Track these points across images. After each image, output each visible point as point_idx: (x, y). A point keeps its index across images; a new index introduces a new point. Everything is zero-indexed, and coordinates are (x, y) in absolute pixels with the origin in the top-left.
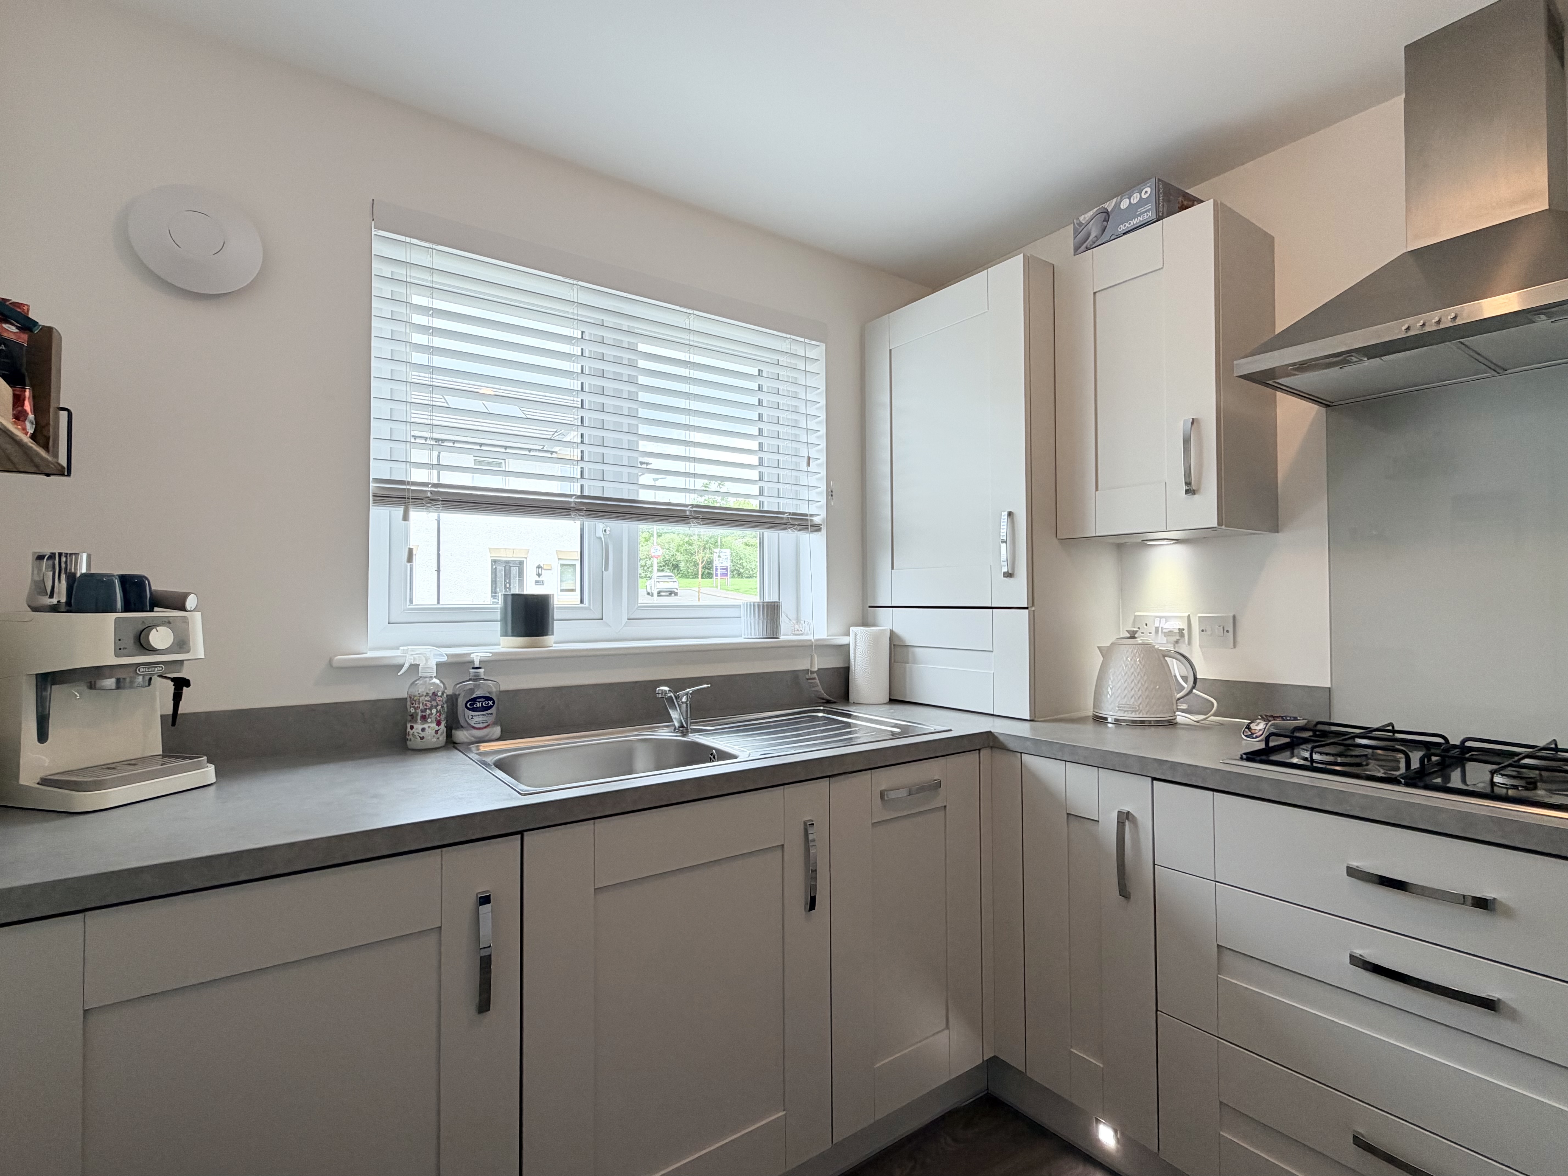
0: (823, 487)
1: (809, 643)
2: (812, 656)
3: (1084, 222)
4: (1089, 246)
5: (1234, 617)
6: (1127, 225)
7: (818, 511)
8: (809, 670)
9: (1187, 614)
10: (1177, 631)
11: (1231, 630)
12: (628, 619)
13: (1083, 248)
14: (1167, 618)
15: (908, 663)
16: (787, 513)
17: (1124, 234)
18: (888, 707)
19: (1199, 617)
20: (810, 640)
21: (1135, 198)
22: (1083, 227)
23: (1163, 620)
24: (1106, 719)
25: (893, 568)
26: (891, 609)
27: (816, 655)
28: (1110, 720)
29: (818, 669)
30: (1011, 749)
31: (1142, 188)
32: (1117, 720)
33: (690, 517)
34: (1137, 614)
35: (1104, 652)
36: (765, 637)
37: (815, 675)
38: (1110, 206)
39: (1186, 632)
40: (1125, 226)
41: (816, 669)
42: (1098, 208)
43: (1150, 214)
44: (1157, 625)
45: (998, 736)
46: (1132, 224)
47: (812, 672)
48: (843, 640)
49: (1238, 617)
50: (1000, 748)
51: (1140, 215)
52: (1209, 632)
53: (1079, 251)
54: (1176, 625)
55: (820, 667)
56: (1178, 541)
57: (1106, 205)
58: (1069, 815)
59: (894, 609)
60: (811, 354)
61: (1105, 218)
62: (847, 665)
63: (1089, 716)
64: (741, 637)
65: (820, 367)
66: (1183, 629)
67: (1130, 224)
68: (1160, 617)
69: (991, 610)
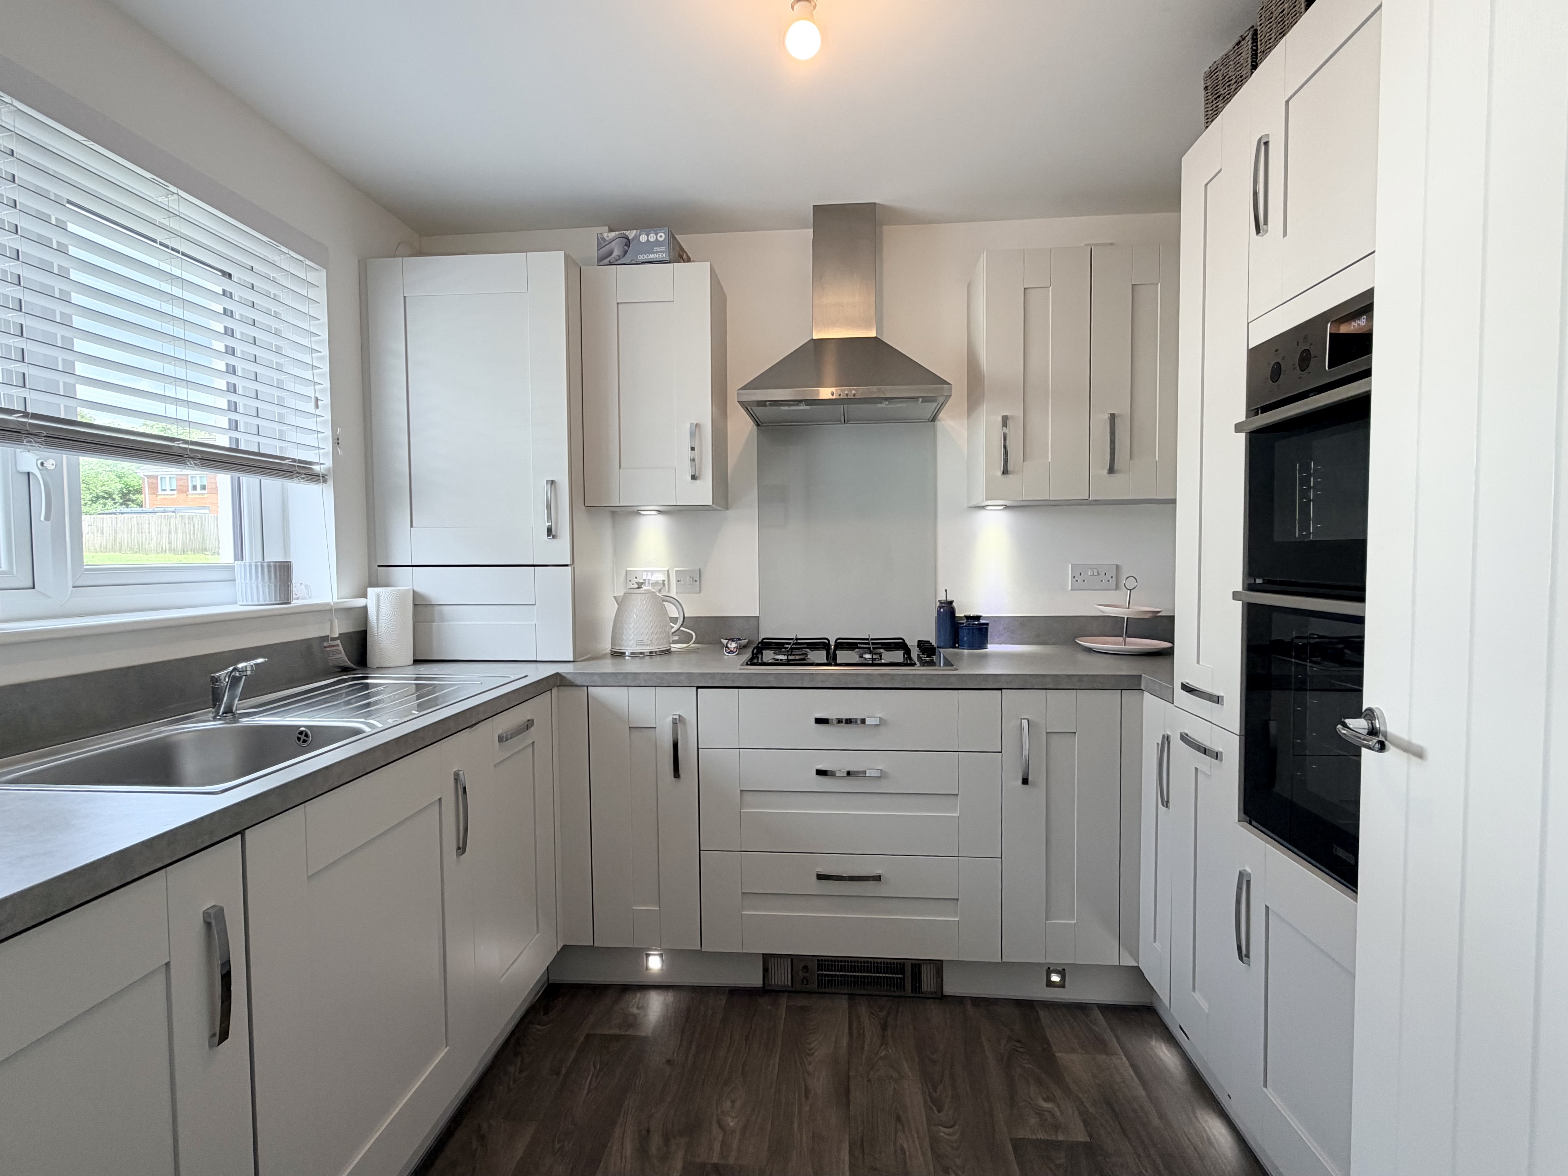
0: (328, 432)
1: (328, 608)
2: (331, 622)
3: (606, 239)
4: (611, 261)
5: (700, 570)
6: (645, 257)
7: (323, 460)
8: (328, 636)
9: (667, 569)
10: (661, 582)
11: (698, 580)
12: (73, 587)
13: (606, 261)
14: (652, 572)
15: (434, 622)
16: (289, 459)
17: (643, 263)
18: (412, 666)
19: (676, 571)
20: (328, 604)
21: (652, 237)
22: (606, 243)
23: (649, 574)
24: (624, 653)
25: (412, 526)
26: (411, 568)
27: (336, 620)
28: (627, 654)
29: (340, 634)
30: (579, 685)
31: (658, 232)
32: (632, 653)
33: (186, 456)
34: (628, 569)
35: (619, 601)
36: (273, 602)
37: (338, 642)
38: (631, 234)
39: (666, 582)
40: (643, 257)
41: (337, 635)
42: (620, 232)
43: (664, 255)
44: (645, 577)
45: (565, 675)
46: (649, 257)
47: (333, 639)
48: (360, 602)
49: (702, 570)
50: (570, 686)
51: (657, 252)
52: (682, 582)
53: (602, 263)
54: (660, 577)
55: (341, 632)
56: (660, 512)
57: (627, 233)
58: (632, 729)
59: (414, 568)
60: (311, 277)
61: (626, 243)
62: (365, 629)
63: (607, 654)
64: (237, 604)
65: (321, 295)
66: (665, 580)
67: (648, 256)
68: (647, 571)
69: (533, 568)
